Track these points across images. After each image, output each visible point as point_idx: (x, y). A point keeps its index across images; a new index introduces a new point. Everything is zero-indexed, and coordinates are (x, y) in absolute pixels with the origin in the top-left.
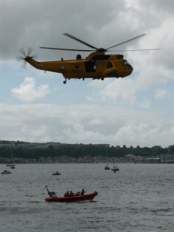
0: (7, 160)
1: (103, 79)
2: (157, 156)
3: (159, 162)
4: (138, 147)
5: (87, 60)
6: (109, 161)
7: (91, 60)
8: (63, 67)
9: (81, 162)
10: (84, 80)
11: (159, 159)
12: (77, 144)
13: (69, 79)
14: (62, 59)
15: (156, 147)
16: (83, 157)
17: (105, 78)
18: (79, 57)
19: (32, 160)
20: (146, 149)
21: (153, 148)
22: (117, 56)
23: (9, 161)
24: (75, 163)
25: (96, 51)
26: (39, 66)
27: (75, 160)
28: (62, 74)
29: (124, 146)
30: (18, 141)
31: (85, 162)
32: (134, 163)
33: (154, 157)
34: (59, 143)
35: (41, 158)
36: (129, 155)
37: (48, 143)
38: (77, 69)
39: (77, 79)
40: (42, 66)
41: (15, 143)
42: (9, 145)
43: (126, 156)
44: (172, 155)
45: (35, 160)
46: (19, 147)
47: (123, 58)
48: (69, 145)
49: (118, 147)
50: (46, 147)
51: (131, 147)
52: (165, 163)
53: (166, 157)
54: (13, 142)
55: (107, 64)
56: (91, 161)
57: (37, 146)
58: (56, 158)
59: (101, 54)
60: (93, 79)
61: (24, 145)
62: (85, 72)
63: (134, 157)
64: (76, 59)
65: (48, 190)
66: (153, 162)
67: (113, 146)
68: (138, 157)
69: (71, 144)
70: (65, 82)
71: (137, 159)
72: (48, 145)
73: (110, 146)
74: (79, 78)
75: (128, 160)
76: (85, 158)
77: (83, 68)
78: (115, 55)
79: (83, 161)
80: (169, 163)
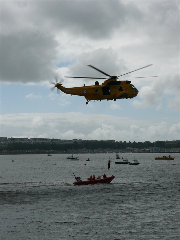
0: (46, 152)
1: (115, 100)
2: (148, 148)
3: (149, 152)
4: (134, 142)
5: (104, 86)
6: (115, 151)
7: (107, 86)
8: (85, 92)
9: (96, 153)
10: (101, 101)
11: (149, 150)
12: (93, 141)
13: (90, 101)
14: (84, 85)
15: (146, 142)
16: (97, 149)
17: (116, 99)
18: (97, 83)
19: (62, 151)
20: (140, 143)
21: (144, 142)
22: (126, 82)
23: (47, 152)
24: (92, 153)
25: (110, 78)
26: (67, 91)
27: (92, 151)
28: (84, 97)
29: (125, 141)
30: (53, 139)
31: (98, 153)
32: (132, 153)
33: (145, 149)
34: (81, 140)
35: (69, 150)
36: (128, 148)
37: (73, 140)
38: (96, 93)
39: (96, 100)
40: (69, 91)
41: (51, 140)
42: (47, 141)
43: (126, 148)
44: (158, 147)
45: (64, 151)
46: (53, 143)
47: (131, 83)
48: (88, 141)
49: (121, 142)
50: (72, 142)
51: (130, 142)
52: (153, 153)
53: (154, 148)
54: (50, 139)
55: (119, 88)
56: (103, 152)
57: (66, 142)
58: (78, 150)
59: (113, 80)
60: (107, 100)
61: (57, 141)
62: (102, 94)
63: (132, 149)
64: (94, 85)
65: (75, 176)
66: (144, 152)
67: (117, 142)
68: (134, 149)
69: (89, 140)
70: (87, 103)
71: (134, 150)
72: (74, 141)
73: (115, 142)
74: (98, 100)
75: (128, 151)
76: (98, 150)
77: (101, 92)
78: (124, 81)
79: (97, 151)
80: (156, 152)
